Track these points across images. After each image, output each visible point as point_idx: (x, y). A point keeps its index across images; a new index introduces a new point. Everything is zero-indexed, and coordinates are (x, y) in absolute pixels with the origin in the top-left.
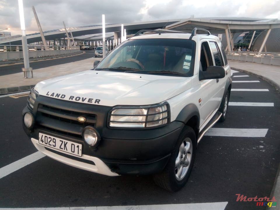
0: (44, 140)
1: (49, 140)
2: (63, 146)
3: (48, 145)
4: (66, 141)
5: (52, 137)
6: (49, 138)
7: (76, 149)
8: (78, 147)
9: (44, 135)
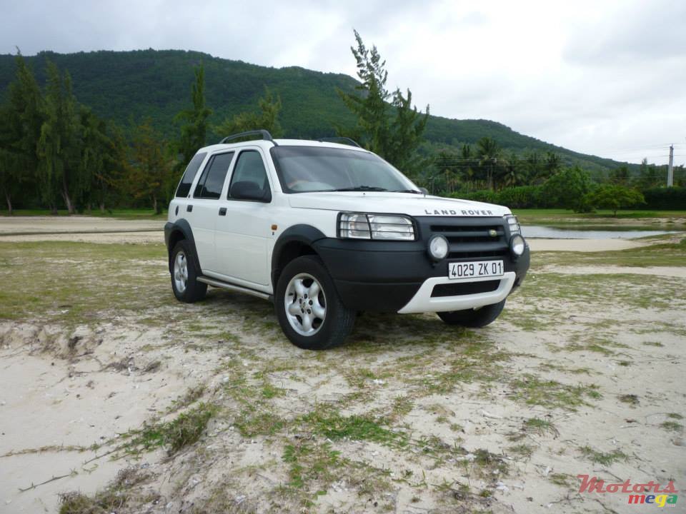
0: (457, 272)
1: (464, 268)
2: (483, 271)
3: (463, 276)
4: (486, 262)
5: (468, 263)
6: (465, 266)
7: (498, 267)
8: (499, 264)
9: (457, 264)
